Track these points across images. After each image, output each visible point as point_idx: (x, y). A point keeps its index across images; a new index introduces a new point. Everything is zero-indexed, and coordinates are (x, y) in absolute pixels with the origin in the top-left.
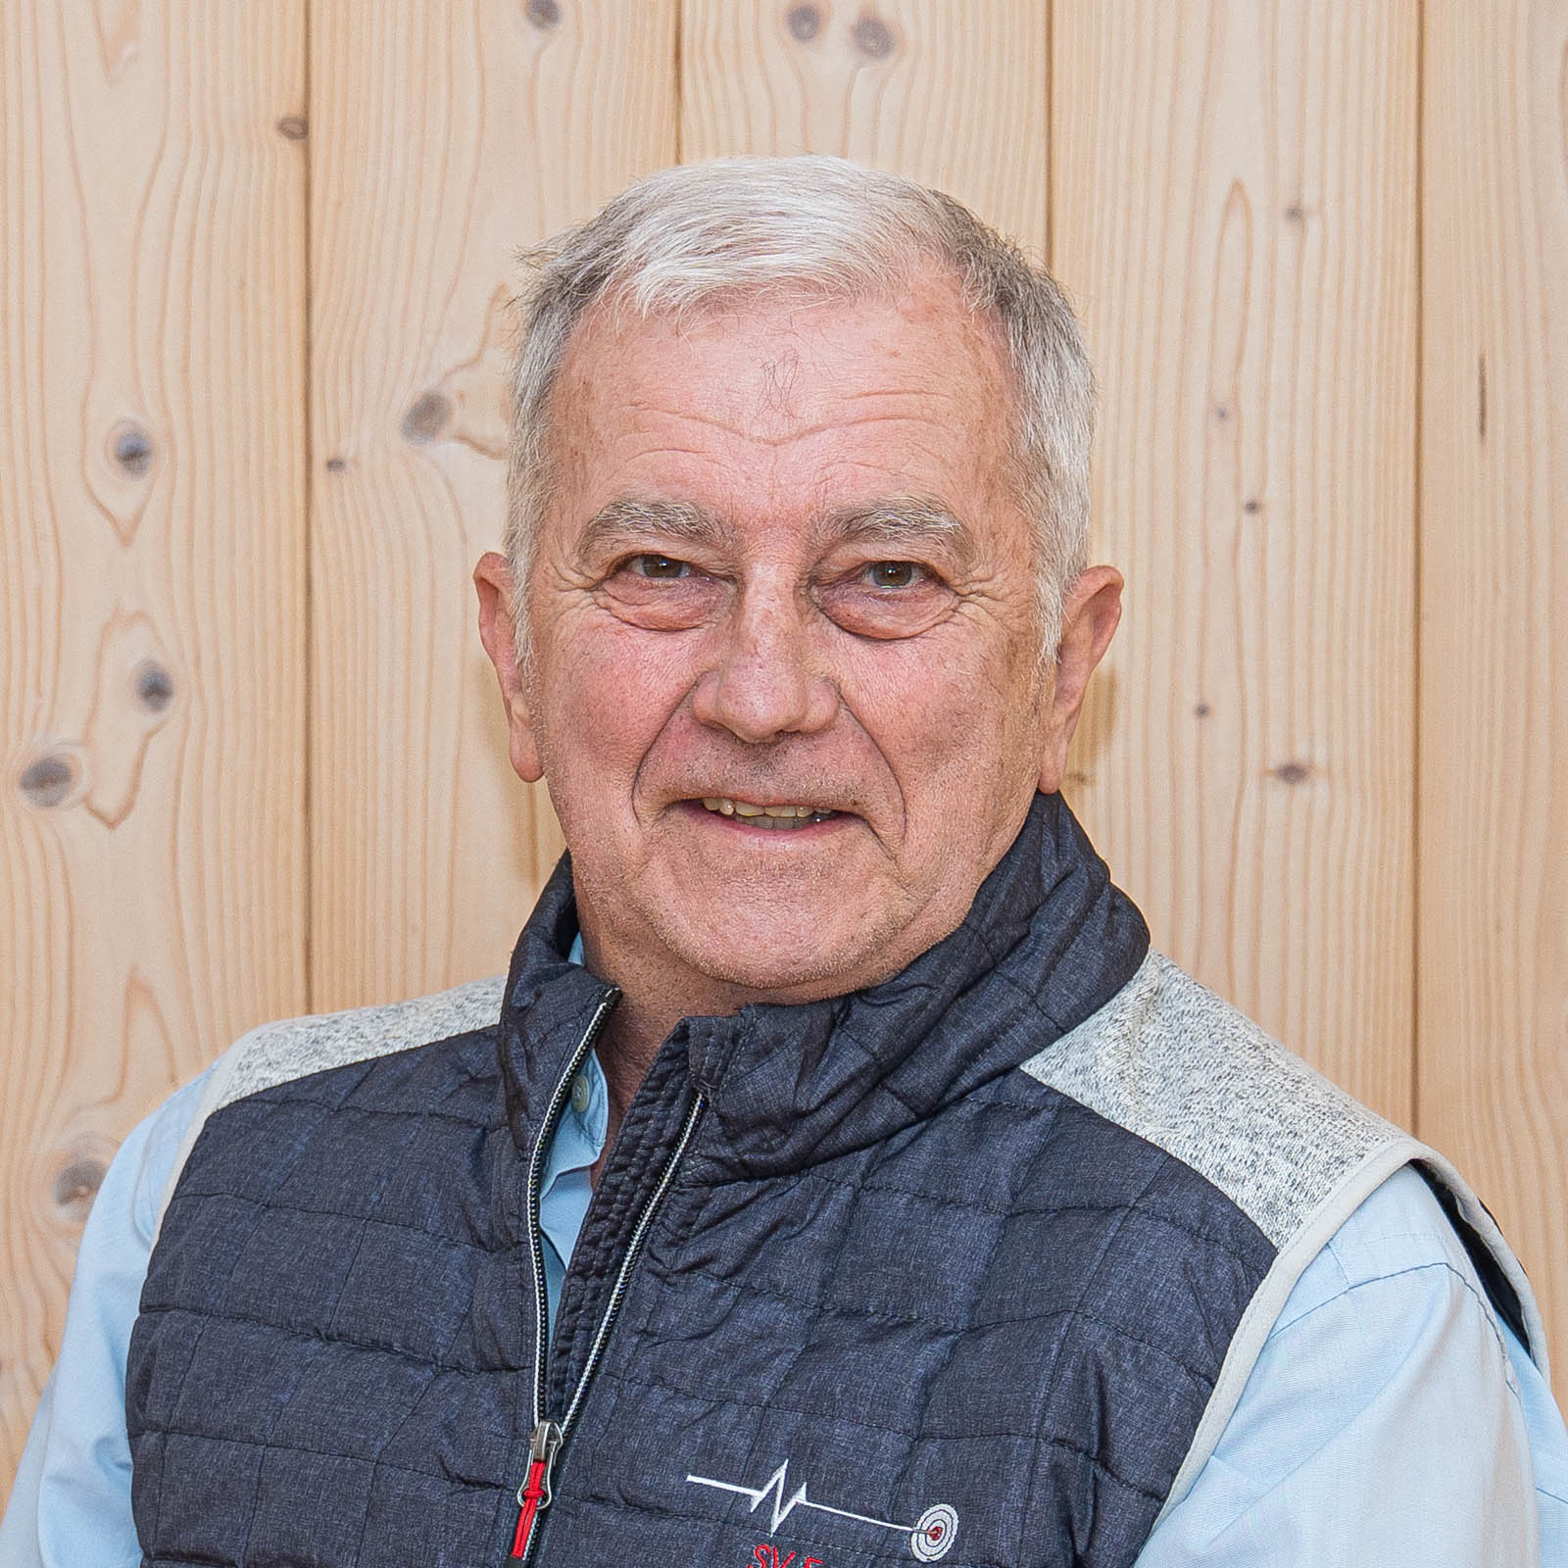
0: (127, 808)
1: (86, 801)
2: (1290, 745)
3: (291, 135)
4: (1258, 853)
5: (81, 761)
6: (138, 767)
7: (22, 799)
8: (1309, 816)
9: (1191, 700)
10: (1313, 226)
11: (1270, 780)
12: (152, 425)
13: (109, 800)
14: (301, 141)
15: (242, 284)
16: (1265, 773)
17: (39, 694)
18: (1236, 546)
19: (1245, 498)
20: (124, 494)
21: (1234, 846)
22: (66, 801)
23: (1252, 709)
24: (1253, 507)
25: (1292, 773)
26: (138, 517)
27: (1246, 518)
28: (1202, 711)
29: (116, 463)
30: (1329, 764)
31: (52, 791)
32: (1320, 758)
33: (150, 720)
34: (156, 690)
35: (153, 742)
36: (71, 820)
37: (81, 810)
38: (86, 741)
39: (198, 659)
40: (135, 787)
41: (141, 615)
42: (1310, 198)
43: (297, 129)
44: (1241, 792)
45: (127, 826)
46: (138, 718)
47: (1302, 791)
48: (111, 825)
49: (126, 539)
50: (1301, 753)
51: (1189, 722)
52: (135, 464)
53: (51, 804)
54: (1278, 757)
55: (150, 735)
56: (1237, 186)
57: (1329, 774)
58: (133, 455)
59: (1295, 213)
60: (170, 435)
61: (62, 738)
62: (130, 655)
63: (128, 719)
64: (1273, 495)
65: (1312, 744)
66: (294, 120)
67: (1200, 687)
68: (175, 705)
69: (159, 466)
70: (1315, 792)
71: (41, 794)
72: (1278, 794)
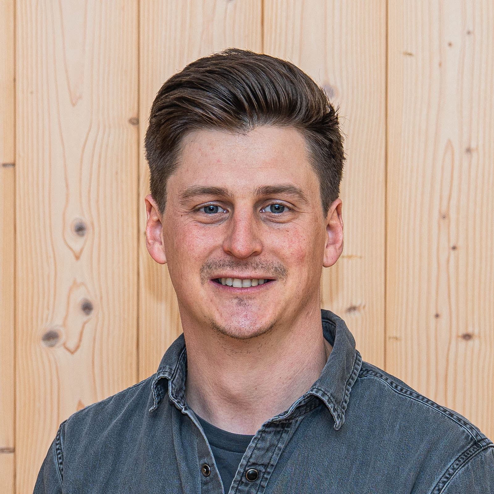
0: (78, 347)
1: (64, 345)
2: (467, 327)
3: (133, 124)
4: (456, 364)
5: (62, 332)
6: (81, 334)
7: (43, 344)
8: (473, 351)
9: (433, 312)
10: (474, 154)
11: (460, 339)
12: (86, 220)
13: (72, 345)
14: (137, 126)
15: (117, 173)
16: (458, 336)
17: (48, 309)
18: (448, 261)
19: (452, 245)
20: (77, 243)
21: (447, 361)
22: (57, 345)
23: (454, 315)
24: (454, 248)
25: (467, 337)
26: (82, 250)
27: (452, 252)
28: (437, 316)
29: (75, 233)
30: (479, 333)
31: (52, 342)
32: (476, 331)
33: (85, 318)
34: (87, 308)
35: (86, 325)
36: (59, 351)
37: (62, 348)
38: (64, 325)
39: (101, 298)
40: (80, 340)
41: (83, 284)
42: (473, 146)
43: (135, 122)
44: (450, 343)
45: (77, 353)
46: (81, 317)
47: (470, 343)
48: (72, 353)
49: (77, 258)
50: (470, 330)
51: (433, 320)
52: (81, 233)
53: (52, 346)
54: (462, 331)
55: (85, 323)
56: (449, 142)
57: (480, 337)
58: (80, 229)
59: (469, 150)
60: (92, 224)
61: (56, 324)
62: (79, 297)
63: (78, 317)
64: (461, 244)
65: (473, 327)
66: (134, 119)
67: (436, 309)
68: (93, 313)
69: (88, 233)
70: (474, 343)
71: (49, 343)
72: (462, 344)
